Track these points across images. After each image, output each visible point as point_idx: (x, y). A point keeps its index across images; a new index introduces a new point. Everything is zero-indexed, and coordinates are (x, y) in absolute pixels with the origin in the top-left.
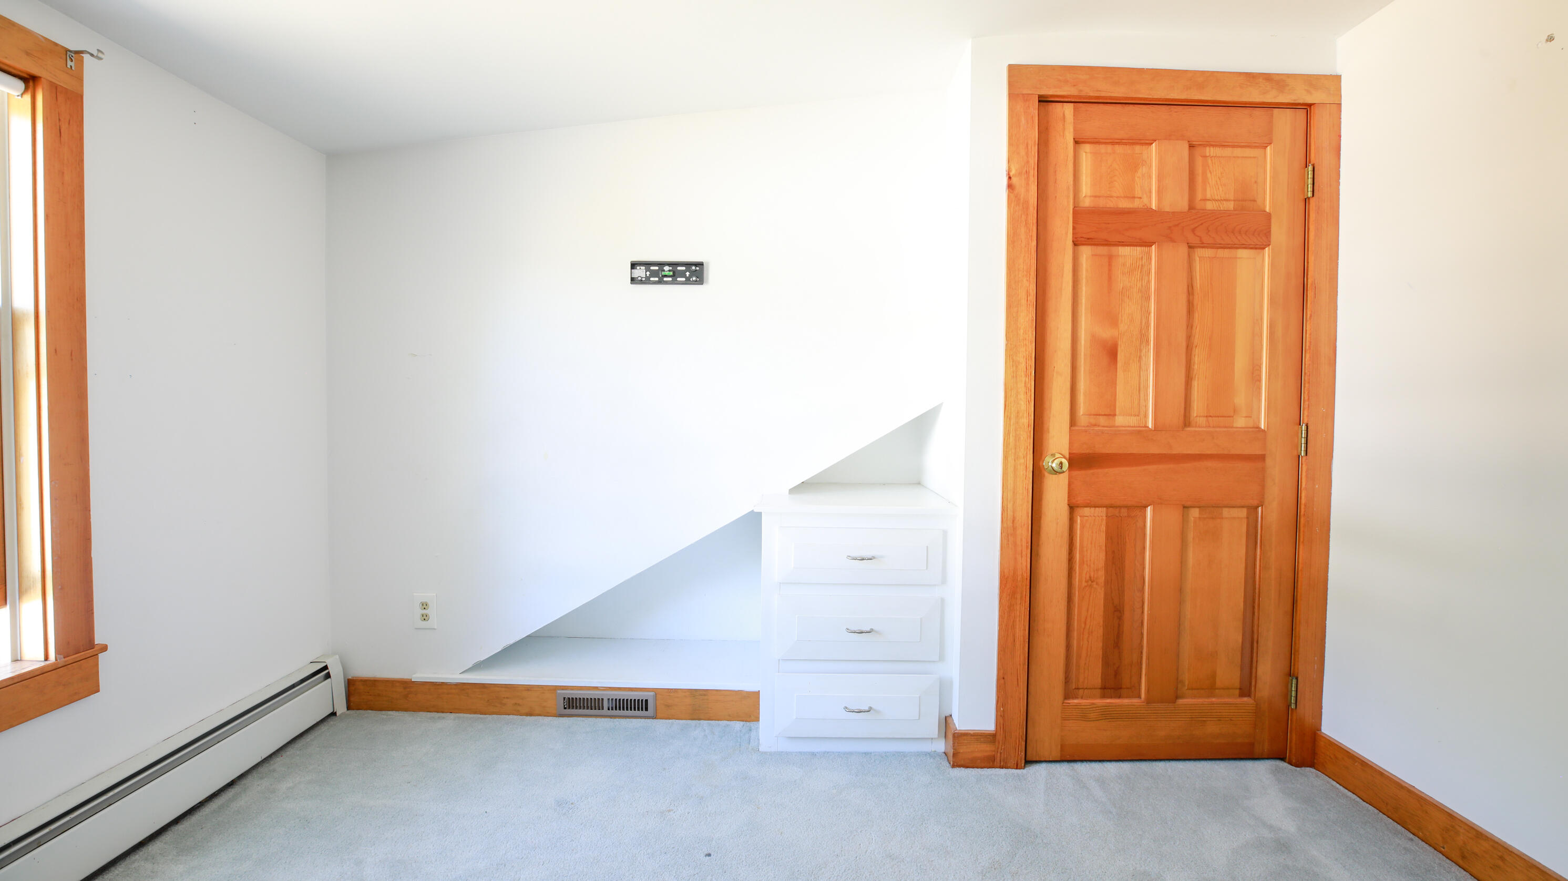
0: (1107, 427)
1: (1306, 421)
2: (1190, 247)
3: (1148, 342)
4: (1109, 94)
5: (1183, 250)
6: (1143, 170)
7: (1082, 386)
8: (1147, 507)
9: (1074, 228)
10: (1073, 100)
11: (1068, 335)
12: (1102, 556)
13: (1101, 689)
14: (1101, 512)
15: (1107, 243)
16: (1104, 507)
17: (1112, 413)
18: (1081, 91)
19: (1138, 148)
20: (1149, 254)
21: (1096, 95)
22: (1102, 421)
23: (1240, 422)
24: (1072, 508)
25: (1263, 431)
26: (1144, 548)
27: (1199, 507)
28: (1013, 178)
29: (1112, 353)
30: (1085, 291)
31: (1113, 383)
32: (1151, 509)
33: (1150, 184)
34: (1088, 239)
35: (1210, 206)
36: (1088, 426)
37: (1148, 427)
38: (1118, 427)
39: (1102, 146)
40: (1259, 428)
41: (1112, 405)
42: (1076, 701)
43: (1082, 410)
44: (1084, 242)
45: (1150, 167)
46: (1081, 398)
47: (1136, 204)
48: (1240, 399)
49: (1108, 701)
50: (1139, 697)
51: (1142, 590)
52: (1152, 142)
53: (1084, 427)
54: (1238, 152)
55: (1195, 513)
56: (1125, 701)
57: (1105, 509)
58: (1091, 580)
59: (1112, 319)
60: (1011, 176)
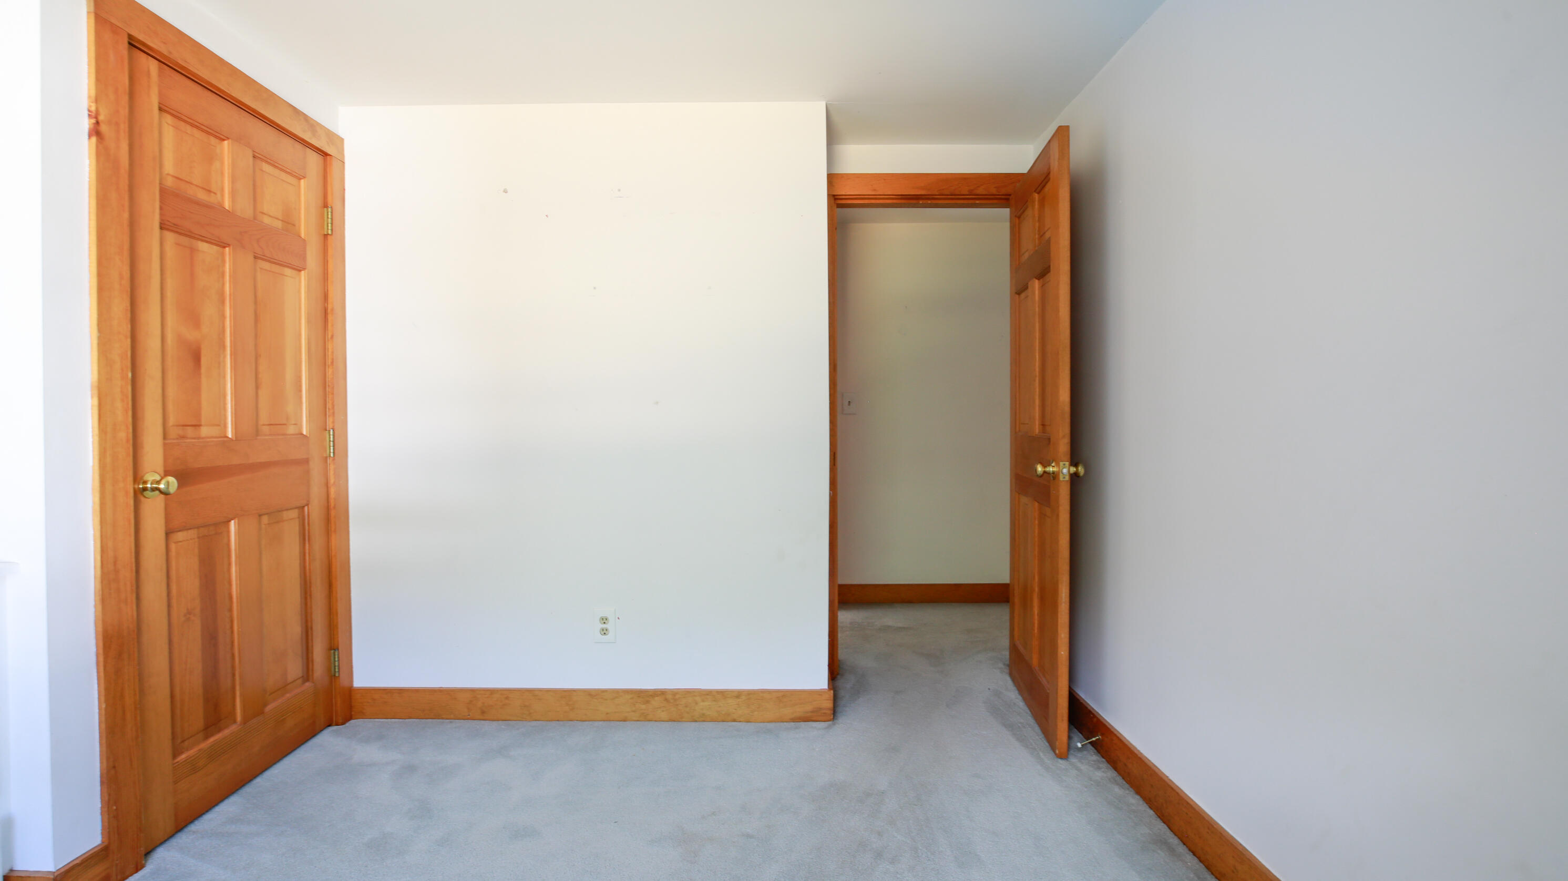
0: (194, 438)
1: (331, 426)
2: (255, 257)
3: (224, 347)
4: (196, 71)
5: (250, 258)
6: (217, 164)
7: (171, 392)
8: (230, 521)
9: (161, 208)
10: (158, 58)
11: (158, 332)
12: (197, 583)
13: (204, 730)
14: (192, 534)
15: (190, 235)
16: (195, 528)
17: (198, 424)
18: (170, 53)
19: (213, 140)
20: (223, 255)
21: (184, 65)
22: (190, 431)
23: (291, 430)
24: (168, 534)
25: (305, 436)
26: (230, 564)
27: (267, 514)
28: (101, 124)
29: (196, 357)
30: (170, 283)
31: (197, 390)
32: (235, 522)
33: (222, 182)
34: (175, 225)
35: (267, 220)
36: (177, 439)
37: (227, 437)
38: (203, 438)
39: (182, 123)
40: (302, 434)
41: (198, 415)
42: (183, 756)
43: (172, 421)
44: (171, 228)
45: (222, 163)
46: (170, 407)
47: (212, 199)
48: (290, 408)
49: (212, 740)
50: (235, 722)
51: (231, 610)
52: (225, 138)
53: (174, 439)
54: (284, 176)
55: (265, 519)
56: (226, 732)
57: (196, 530)
58: (189, 612)
59: (193, 318)
60: (100, 121)
